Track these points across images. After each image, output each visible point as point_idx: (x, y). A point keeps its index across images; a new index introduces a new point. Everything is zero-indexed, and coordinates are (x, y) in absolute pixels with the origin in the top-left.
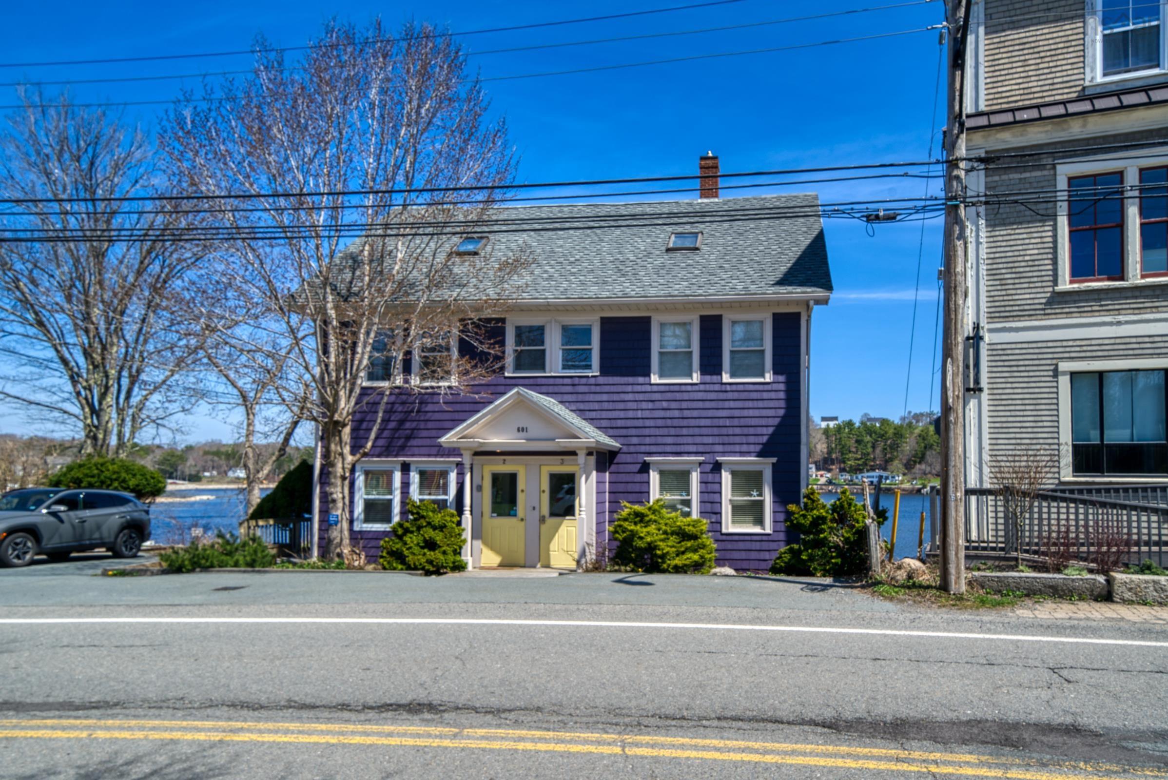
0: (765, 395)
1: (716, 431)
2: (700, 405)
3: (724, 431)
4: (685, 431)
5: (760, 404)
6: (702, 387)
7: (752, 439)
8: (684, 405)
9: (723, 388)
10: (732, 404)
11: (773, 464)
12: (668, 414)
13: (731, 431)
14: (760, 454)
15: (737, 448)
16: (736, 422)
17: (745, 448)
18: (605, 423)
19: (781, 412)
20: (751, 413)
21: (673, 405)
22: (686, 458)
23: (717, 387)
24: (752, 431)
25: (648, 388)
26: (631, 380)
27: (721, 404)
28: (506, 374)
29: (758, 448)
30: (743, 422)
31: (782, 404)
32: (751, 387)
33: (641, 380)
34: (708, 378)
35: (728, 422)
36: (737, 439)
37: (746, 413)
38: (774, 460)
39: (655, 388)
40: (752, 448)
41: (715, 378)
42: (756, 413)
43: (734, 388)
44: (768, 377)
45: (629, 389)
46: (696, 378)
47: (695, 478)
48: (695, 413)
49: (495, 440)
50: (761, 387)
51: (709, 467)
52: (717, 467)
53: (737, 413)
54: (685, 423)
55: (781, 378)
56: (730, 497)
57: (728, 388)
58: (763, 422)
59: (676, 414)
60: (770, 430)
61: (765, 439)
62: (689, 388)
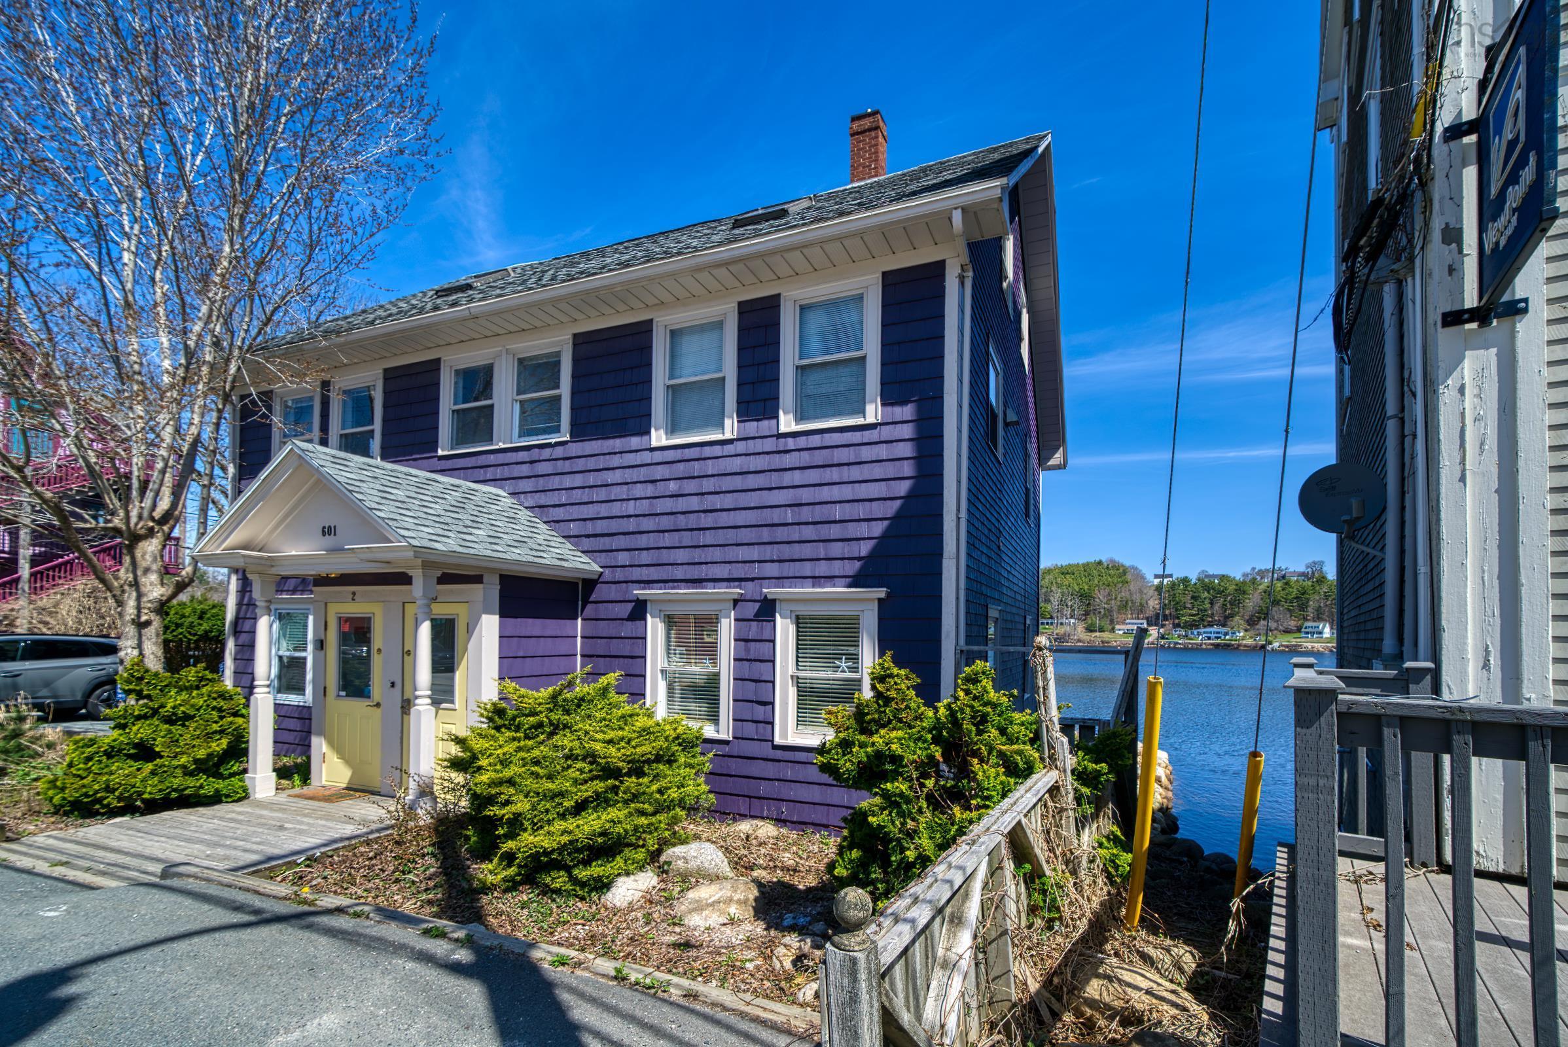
0: (866, 453)
1: (765, 534)
2: (737, 482)
3: (781, 534)
4: (708, 538)
5: (855, 473)
6: (741, 447)
7: (837, 549)
8: (708, 485)
9: (781, 444)
10: (797, 477)
11: (880, 600)
12: (681, 504)
13: (795, 533)
14: (857, 581)
15: (807, 569)
16: (806, 514)
17: (822, 568)
18: (574, 528)
19: (903, 488)
20: (836, 493)
21: (690, 486)
22: (710, 590)
23: (769, 445)
24: (835, 531)
25: (647, 457)
26: (617, 444)
27: (775, 479)
28: (440, 452)
29: (853, 567)
30: (819, 513)
31: (908, 469)
32: (837, 438)
33: (635, 442)
34: (752, 428)
35: (789, 516)
36: (807, 551)
37: (825, 494)
38: (881, 593)
39: (658, 457)
40: (837, 568)
41: (765, 426)
42: (847, 492)
43: (802, 442)
44: (873, 412)
45: (616, 461)
46: (731, 428)
47: (727, 628)
48: (728, 501)
49: (294, 553)
50: (856, 437)
51: (752, 609)
52: (767, 609)
53: (806, 495)
54: (707, 520)
55: (907, 412)
56: (791, 669)
57: (791, 443)
58: (861, 511)
59: (694, 503)
60: (878, 529)
61: (865, 549)
62: (717, 450)
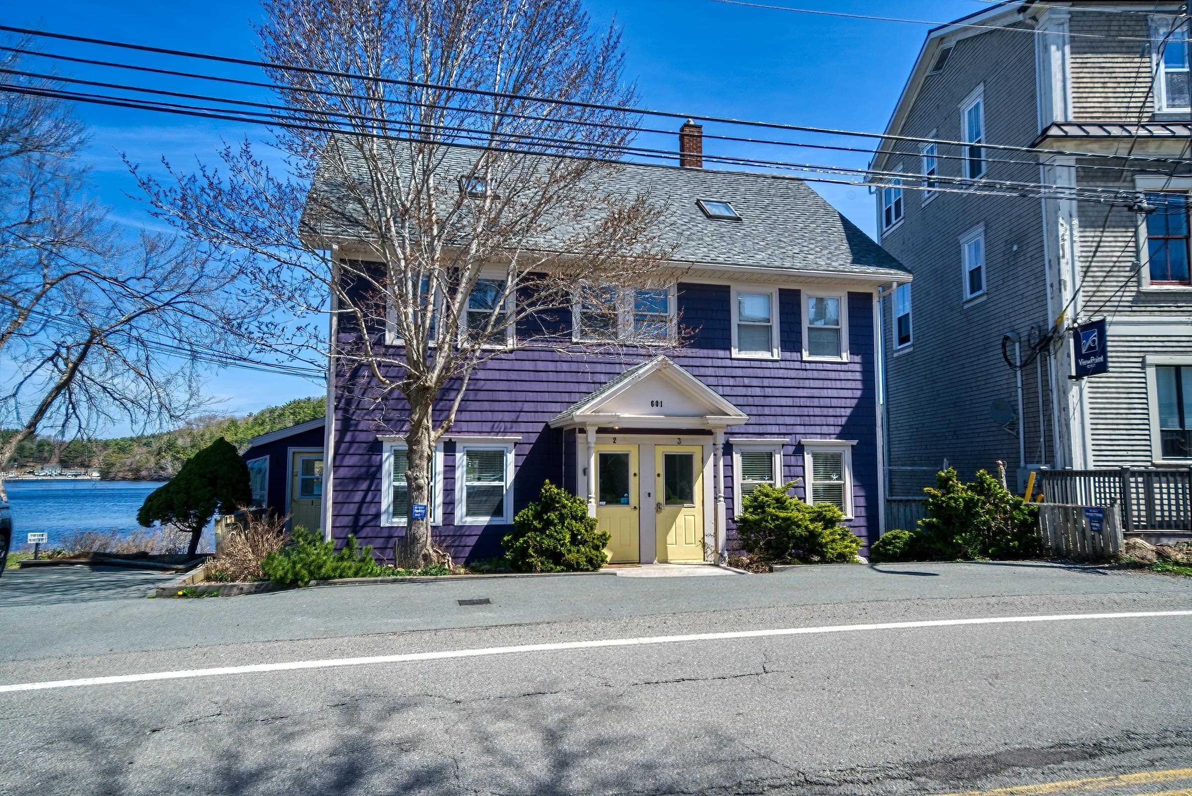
0: (842, 375)
1: (796, 411)
2: (781, 383)
3: (805, 411)
4: (767, 411)
5: (838, 384)
6: (783, 364)
7: (831, 420)
8: (766, 382)
9: (803, 366)
10: (812, 384)
11: (852, 446)
12: (749, 391)
13: (811, 411)
14: (840, 436)
15: (818, 429)
16: (816, 402)
17: (825, 430)
19: (858, 394)
20: (830, 393)
21: (755, 382)
22: (768, 439)
23: (797, 365)
24: (831, 412)
25: (728, 363)
26: (711, 353)
27: (802, 383)
28: (574, 340)
29: (838, 430)
30: (823, 402)
31: (859, 385)
32: (829, 367)
33: (721, 353)
34: (788, 355)
35: (808, 402)
36: (818, 420)
37: (825, 393)
38: (855, 442)
39: (736, 363)
40: (832, 430)
41: (796, 356)
42: (834, 393)
43: (813, 366)
44: (845, 357)
45: (709, 362)
46: (777, 354)
47: (778, 459)
48: (777, 392)
50: (839, 367)
51: (791, 449)
52: (799, 449)
53: (816, 393)
54: (768, 401)
55: (858, 359)
56: (812, 481)
57: (808, 366)
58: (842, 403)
59: (758, 391)
60: (848, 412)
61: (844, 421)
62: (770, 365)
